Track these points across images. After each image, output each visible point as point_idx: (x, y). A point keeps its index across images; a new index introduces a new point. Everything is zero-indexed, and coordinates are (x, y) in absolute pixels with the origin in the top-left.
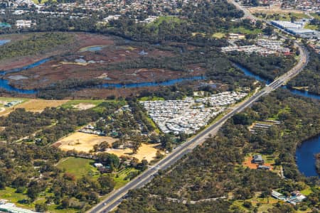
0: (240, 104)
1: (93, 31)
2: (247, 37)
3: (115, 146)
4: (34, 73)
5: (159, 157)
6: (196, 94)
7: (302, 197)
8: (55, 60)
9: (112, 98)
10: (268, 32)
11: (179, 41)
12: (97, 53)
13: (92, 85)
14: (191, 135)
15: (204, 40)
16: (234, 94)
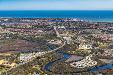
0: (42, 55)
1: (22, 39)
2: (55, 40)
3: (7, 63)
4: (2, 48)
5: (15, 65)
6: (34, 52)
7: (40, 74)
8: (9, 45)
9: (15, 53)
10: (60, 39)
11: (39, 41)
12: (19, 44)
13: (13, 50)
14: (26, 61)
15: (45, 41)
16: (43, 52)
